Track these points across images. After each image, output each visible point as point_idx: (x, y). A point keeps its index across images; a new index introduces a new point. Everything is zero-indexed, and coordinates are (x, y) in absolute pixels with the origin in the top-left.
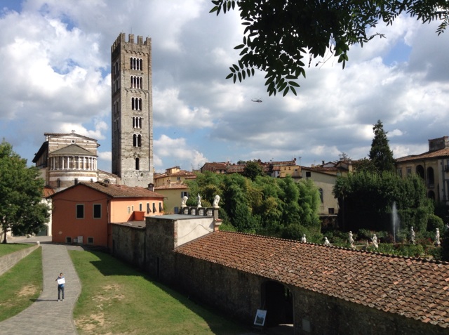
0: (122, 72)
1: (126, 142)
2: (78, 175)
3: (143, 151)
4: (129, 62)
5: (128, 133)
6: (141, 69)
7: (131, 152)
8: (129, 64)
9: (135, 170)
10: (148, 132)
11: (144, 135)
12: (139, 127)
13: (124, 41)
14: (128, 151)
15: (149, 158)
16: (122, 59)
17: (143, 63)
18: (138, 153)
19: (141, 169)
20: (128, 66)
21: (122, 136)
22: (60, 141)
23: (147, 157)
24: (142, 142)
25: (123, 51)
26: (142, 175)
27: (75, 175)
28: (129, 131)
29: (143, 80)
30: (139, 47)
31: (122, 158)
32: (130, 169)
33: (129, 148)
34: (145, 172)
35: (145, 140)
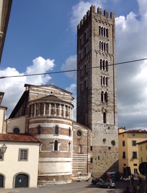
0: (93, 36)
1: (95, 97)
2: (59, 122)
3: (109, 107)
4: (98, 29)
5: (97, 90)
6: (107, 36)
7: (100, 107)
8: (98, 31)
9: (103, 123)
10: (113, 90)
11: (110, 93)
12: (105, 85)
13: (94, 12)
14: (97, 105)
15: (114, 113)
16: (93, 26)
17: (109, 31)
18: (105, 108)
19: (108, 123)
20: (97, 32)
21: (93, 92)
22: (40, 91)
23: (113, 112)
24: (108, 98)
25: (93, 19)
26: (109, 128)
27: (56, 122)
28: (98, 88)
29: (109, 45)
30: (105, 18)
31: (93, 112)
32: (99, 122)
33: (98, 103)
34: (111, 125)
35: (110, 97)
